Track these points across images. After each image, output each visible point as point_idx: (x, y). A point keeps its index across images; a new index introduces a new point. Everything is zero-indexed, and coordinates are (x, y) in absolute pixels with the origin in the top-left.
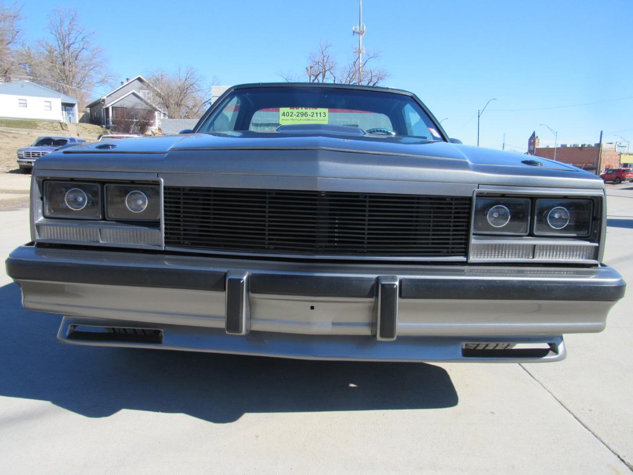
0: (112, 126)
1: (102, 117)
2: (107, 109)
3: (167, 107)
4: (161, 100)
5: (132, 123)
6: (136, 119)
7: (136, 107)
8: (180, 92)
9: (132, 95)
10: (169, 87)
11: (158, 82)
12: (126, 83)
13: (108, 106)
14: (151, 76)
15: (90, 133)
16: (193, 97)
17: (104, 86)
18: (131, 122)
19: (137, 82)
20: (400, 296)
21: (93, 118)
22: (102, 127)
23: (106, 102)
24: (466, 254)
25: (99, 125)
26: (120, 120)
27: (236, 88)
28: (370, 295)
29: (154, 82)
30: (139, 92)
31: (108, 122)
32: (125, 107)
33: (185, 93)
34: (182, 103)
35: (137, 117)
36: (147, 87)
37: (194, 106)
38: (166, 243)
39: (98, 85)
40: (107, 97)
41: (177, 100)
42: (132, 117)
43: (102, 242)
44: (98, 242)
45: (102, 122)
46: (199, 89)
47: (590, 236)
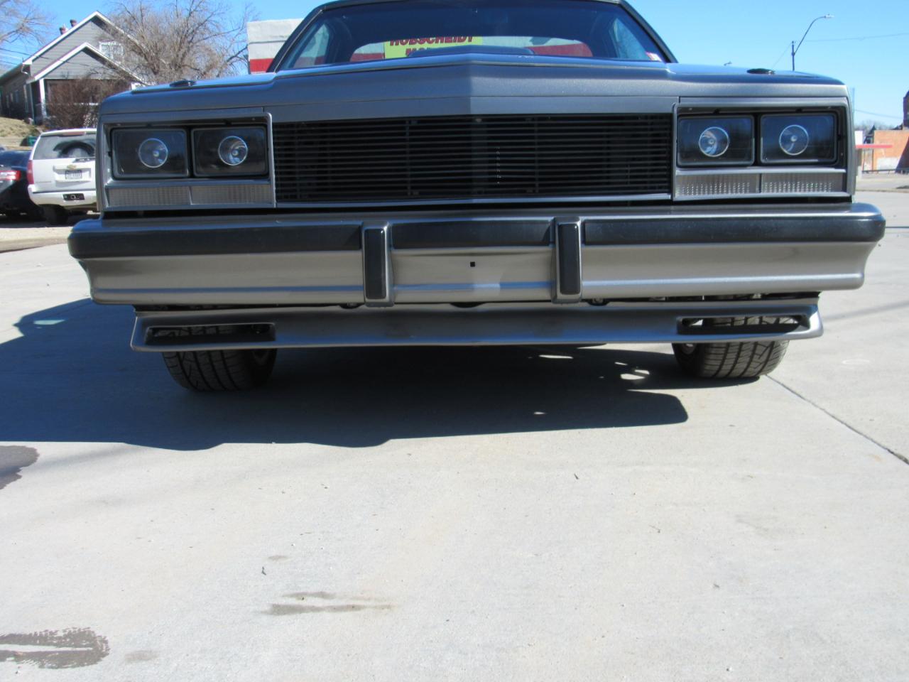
0: (47, 120)
1: (26, 101)
2: (36, 85)
3: (155, 73)
4: (143, 59)
5: (85, 110)
6: (94, 101)
7: (93, 77)
8: (179, 39)
9: (83, 54)
10: (157, 32)
11: (133, 23)
12: (68, 31)
13: (36, 78)
14: (119, 11)
15: (3, 136)
16: (207, 49)
17: (24, 39)
18: (84, 108)
19: (92, 25)
20: (584, 242)
21: (8, 106)
22: (27, 122)
23: (32, 72)
24: (670, 191)
25: (20, 118)
26: (62, 107)
27: (325, 8)
28: (545, 242)
29: (125, 23)
30: (97, 46)
31: (37, 112)
32: (70, 78)
33: (191, 41)
34: (186, 61)
35: (97, 96)
36: (113, 35)
37: (210, 67)
38: (278, 198)
39: (13, 38)
40: (33, 61)
41: (173, 56)
42: (86, 98)
43: (193, 204)
44: (188, 204)
45: (27, 111)
46: (217, 31)
47: (836, 161)
